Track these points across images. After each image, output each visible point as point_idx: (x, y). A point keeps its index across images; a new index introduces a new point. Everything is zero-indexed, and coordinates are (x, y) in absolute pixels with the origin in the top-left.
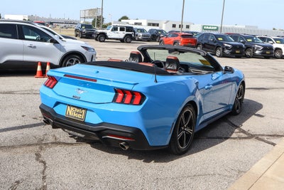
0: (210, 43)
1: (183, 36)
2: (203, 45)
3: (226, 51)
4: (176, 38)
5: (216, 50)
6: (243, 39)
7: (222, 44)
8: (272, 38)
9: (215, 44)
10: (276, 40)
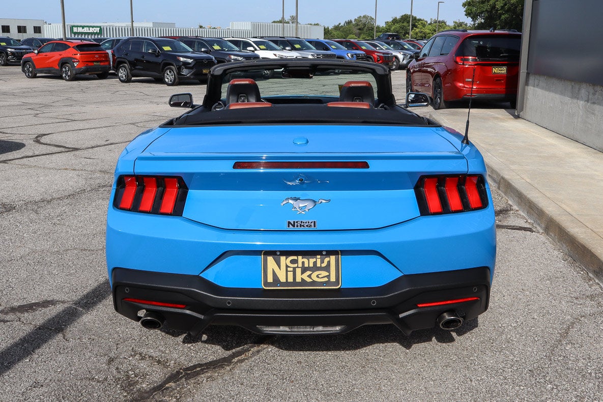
0: (146, 58)
1: (80, 47)
2: (131, 63)
3: (185, 72)
4: (65, 54)
5: (163, 71)
6: (204, 46)
7: (175, 58)
8: (251, 40)
9: (159, 60)
10: (257, 43)
